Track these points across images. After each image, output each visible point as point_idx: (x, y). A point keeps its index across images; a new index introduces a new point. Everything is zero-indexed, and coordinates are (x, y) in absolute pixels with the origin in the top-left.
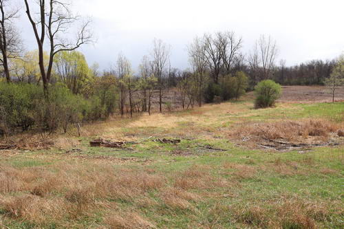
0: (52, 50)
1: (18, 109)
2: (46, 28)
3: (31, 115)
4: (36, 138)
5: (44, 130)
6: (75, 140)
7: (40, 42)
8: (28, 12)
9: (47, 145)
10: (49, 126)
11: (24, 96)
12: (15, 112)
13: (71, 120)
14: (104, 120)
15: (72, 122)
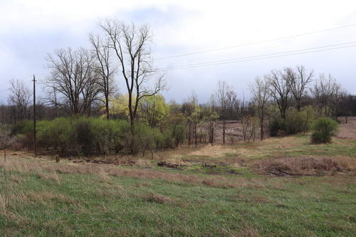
0: (138, 96)
1: (114, 138)
2: (134, 81)
3: (123, 144)
4: (125, 158)
5: (130, 154)
6: (149, 162)
7: (130, 91)
8: (124, 72)
9: (131, 163)
10: (133, 151)
11: (118, 129)
12: (112, 141)
13: (147, 147)
14: (173, 148)
15: (149, 149)
